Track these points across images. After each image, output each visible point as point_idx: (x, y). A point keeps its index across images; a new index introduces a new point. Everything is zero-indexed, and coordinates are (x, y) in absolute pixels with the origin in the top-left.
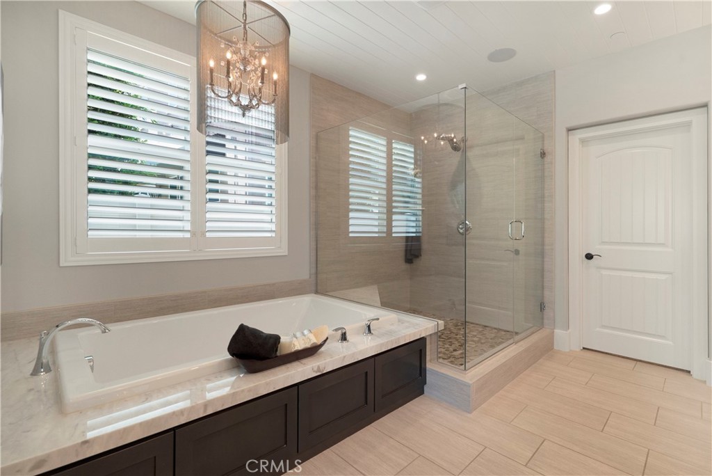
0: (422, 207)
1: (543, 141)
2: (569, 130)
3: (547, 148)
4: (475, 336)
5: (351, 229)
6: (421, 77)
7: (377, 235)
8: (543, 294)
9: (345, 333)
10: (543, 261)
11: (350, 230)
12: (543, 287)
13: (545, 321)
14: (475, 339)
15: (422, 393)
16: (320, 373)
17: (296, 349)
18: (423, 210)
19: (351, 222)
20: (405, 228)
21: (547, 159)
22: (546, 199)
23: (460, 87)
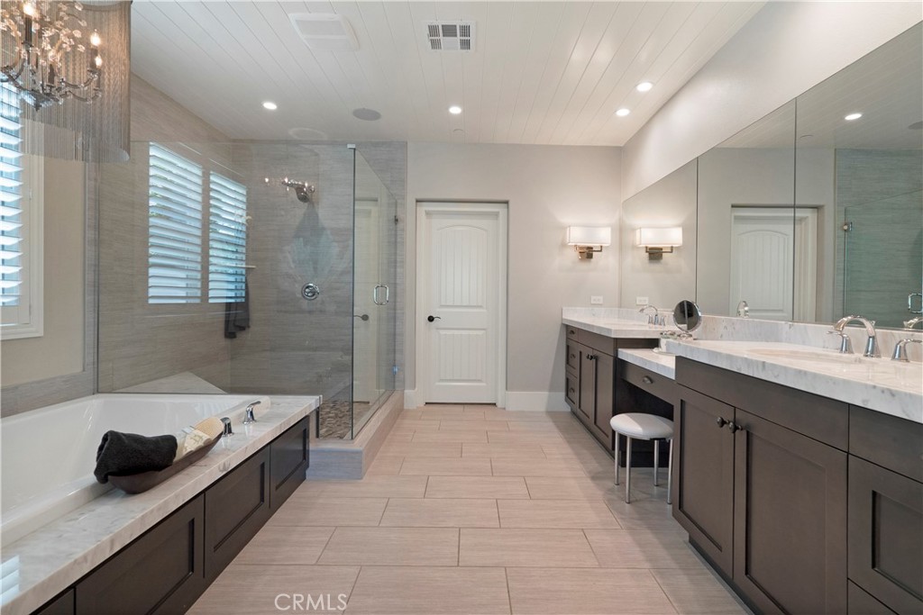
0: (246, 264)
1: (396, 207)
2: (417, 201)
3: (400, 215)
4: (329, 412)
5: (152, 292)
6: (270, 106)
7: (183, 301)
8: (395, 357)
9: (229, 424)
10: (395, 326)
11: (150, 295)
12: (395, 351)
13: (397, 384)
14: (331, 415)
15: (303, 478)
16: (224, 473)
17: (189, 450)
18: (247, 269)
19: (152, 282)
20: (225, 292)
21: (400, 225)
22: (398, 265)
23: (349, 146)
